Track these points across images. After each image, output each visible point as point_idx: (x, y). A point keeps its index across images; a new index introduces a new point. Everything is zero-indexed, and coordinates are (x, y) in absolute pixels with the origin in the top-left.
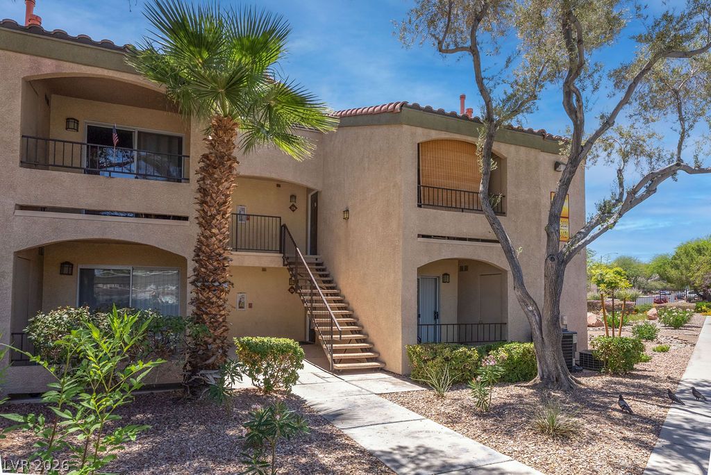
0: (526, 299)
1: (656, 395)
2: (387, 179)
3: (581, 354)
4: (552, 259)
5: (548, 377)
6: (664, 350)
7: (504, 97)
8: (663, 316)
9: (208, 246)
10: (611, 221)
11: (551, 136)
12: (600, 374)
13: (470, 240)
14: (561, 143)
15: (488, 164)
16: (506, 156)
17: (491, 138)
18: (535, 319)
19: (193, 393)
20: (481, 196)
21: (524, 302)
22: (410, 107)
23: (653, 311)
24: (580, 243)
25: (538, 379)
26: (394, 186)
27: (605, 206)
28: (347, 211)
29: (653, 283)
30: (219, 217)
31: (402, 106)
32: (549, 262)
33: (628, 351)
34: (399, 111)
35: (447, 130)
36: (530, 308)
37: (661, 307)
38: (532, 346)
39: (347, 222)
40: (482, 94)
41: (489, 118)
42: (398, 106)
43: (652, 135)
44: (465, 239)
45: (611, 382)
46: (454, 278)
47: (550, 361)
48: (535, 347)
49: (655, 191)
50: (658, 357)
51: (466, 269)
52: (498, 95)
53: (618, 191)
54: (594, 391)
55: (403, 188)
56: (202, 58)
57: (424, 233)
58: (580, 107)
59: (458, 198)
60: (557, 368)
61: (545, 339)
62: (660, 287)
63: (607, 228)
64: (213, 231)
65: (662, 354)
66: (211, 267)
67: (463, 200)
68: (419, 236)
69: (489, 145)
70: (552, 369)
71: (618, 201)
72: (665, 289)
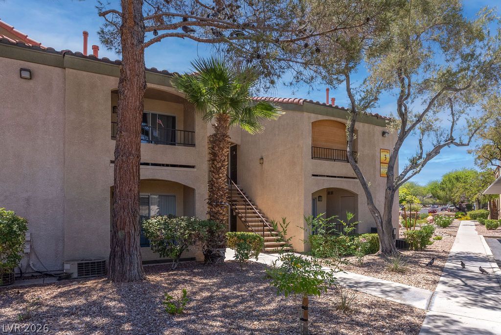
0: (374, 210)
1: (439, 258)
2: (292, 142)
3: (396, 240)
4: (390, 189)
5: (386, 251)
6: (439, 239)
7: (360, 98)
8: (437, 221)
9: (217, 183)
10: (418, 169)
11: (381, 117)
12: (408, 250)
13: (338, 177)
14: (387, 121)
15: (352, 136)
16: (357, 129)
17: (354, 121)
18: (379, 221)
19: (212, 260)
20: (348, 154)
21: (373, 212)
22: (308, 102)
23: (430, 217)
24: (402, 181)
25: (380, 252)
26: (298, 146)
27: (414, 160)
28: (262, 159)
29: (427, 200)
30: (222, 168)
31: (304, 101)
32: (388, 190)
33: (423, 237)
34: (302, 104)
35: (327, 115)
36: (377, 215)
37: (436, 215)
38: (376, 235)
39: (262, 166)
40: (350, 97)
41: (353, 111)
42: (301, 101)
43: (437, 120)
44: (335, 177)
45: (415, 253)
46: (324, 199)
47: (386, 242)
48: (379, 235)
49: (439, 153)
50: (436, 242)
51: (332, 193)
52: (357, 97)
53: (420, 152)
54: (408, 257)
55: (304, 148)
56: (219, 85)
57: (315, 174)
58: (406, 113)
59: (332, 153)
60: (390, 245)
61: (384, 230)
62: (431, 202)
63: (416, 173)
64: (220, 175)
65: (438, 241)
66: (219, 194)
67: (334, 155)
68: (313, 175)
69: (353, 125)
70: (388, 246)
71: (420, 157)
72: (434, 204)
